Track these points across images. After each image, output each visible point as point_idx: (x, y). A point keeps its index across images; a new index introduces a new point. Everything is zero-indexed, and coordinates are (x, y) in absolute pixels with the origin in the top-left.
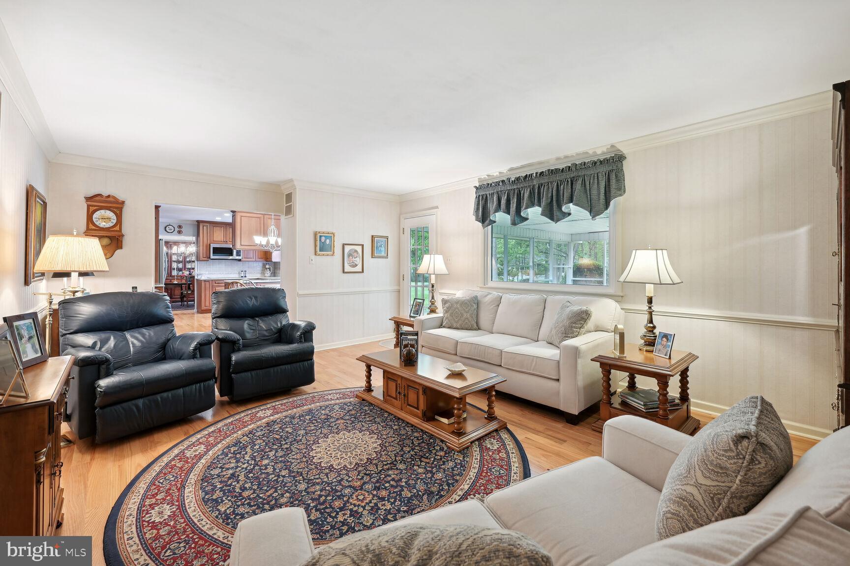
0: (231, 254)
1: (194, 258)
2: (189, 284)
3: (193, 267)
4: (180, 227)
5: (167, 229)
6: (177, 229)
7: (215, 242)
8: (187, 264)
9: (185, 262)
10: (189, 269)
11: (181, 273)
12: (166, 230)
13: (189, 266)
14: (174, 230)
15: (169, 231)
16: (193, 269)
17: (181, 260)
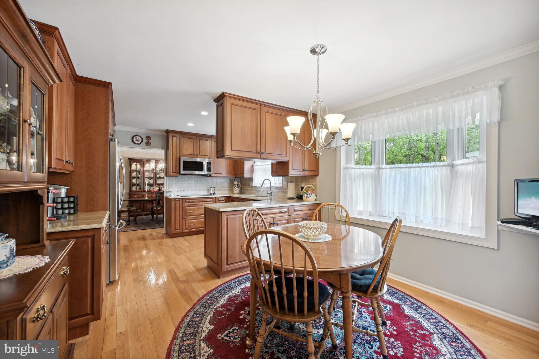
0: (202, 170)
1: (163, 175)
2: (159, 201)
3: (162, 183)
4: (148, 138)
5: (134, 139)
6: (145, 141)
7: (185, 155)
8: (157, 180)
9: (155, 178)
10: (159, 185)
11: (152, 188)
12: (133, 141)
13: (159, 182)
14: (142, 141)
15: (136, 142)
16: (163, 184)
17: (152, 176)
